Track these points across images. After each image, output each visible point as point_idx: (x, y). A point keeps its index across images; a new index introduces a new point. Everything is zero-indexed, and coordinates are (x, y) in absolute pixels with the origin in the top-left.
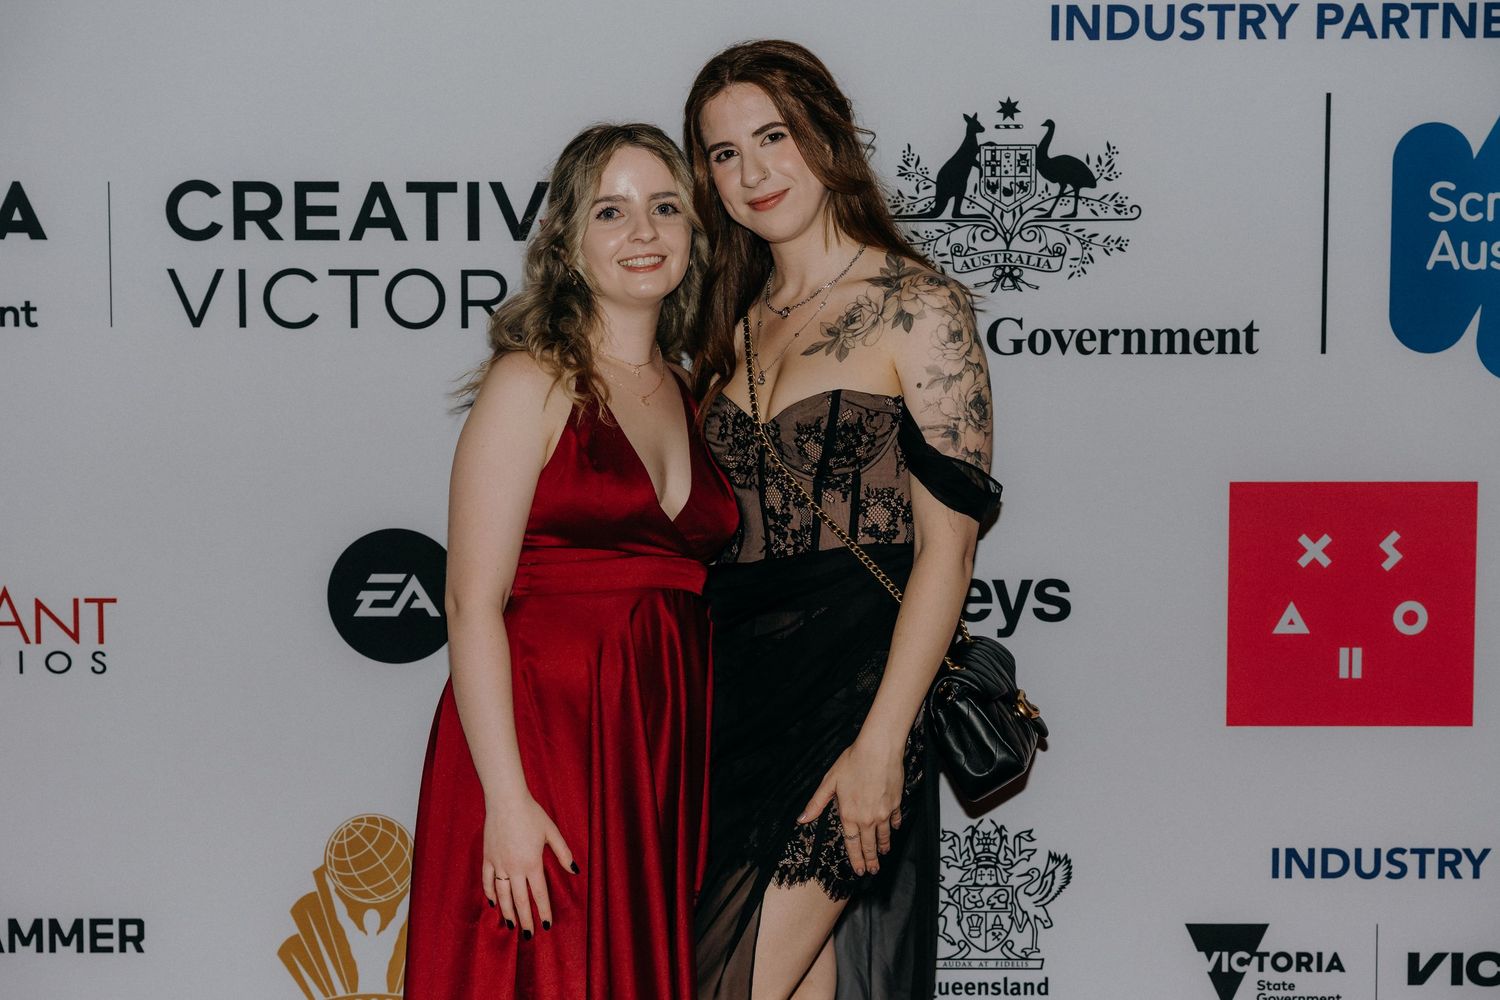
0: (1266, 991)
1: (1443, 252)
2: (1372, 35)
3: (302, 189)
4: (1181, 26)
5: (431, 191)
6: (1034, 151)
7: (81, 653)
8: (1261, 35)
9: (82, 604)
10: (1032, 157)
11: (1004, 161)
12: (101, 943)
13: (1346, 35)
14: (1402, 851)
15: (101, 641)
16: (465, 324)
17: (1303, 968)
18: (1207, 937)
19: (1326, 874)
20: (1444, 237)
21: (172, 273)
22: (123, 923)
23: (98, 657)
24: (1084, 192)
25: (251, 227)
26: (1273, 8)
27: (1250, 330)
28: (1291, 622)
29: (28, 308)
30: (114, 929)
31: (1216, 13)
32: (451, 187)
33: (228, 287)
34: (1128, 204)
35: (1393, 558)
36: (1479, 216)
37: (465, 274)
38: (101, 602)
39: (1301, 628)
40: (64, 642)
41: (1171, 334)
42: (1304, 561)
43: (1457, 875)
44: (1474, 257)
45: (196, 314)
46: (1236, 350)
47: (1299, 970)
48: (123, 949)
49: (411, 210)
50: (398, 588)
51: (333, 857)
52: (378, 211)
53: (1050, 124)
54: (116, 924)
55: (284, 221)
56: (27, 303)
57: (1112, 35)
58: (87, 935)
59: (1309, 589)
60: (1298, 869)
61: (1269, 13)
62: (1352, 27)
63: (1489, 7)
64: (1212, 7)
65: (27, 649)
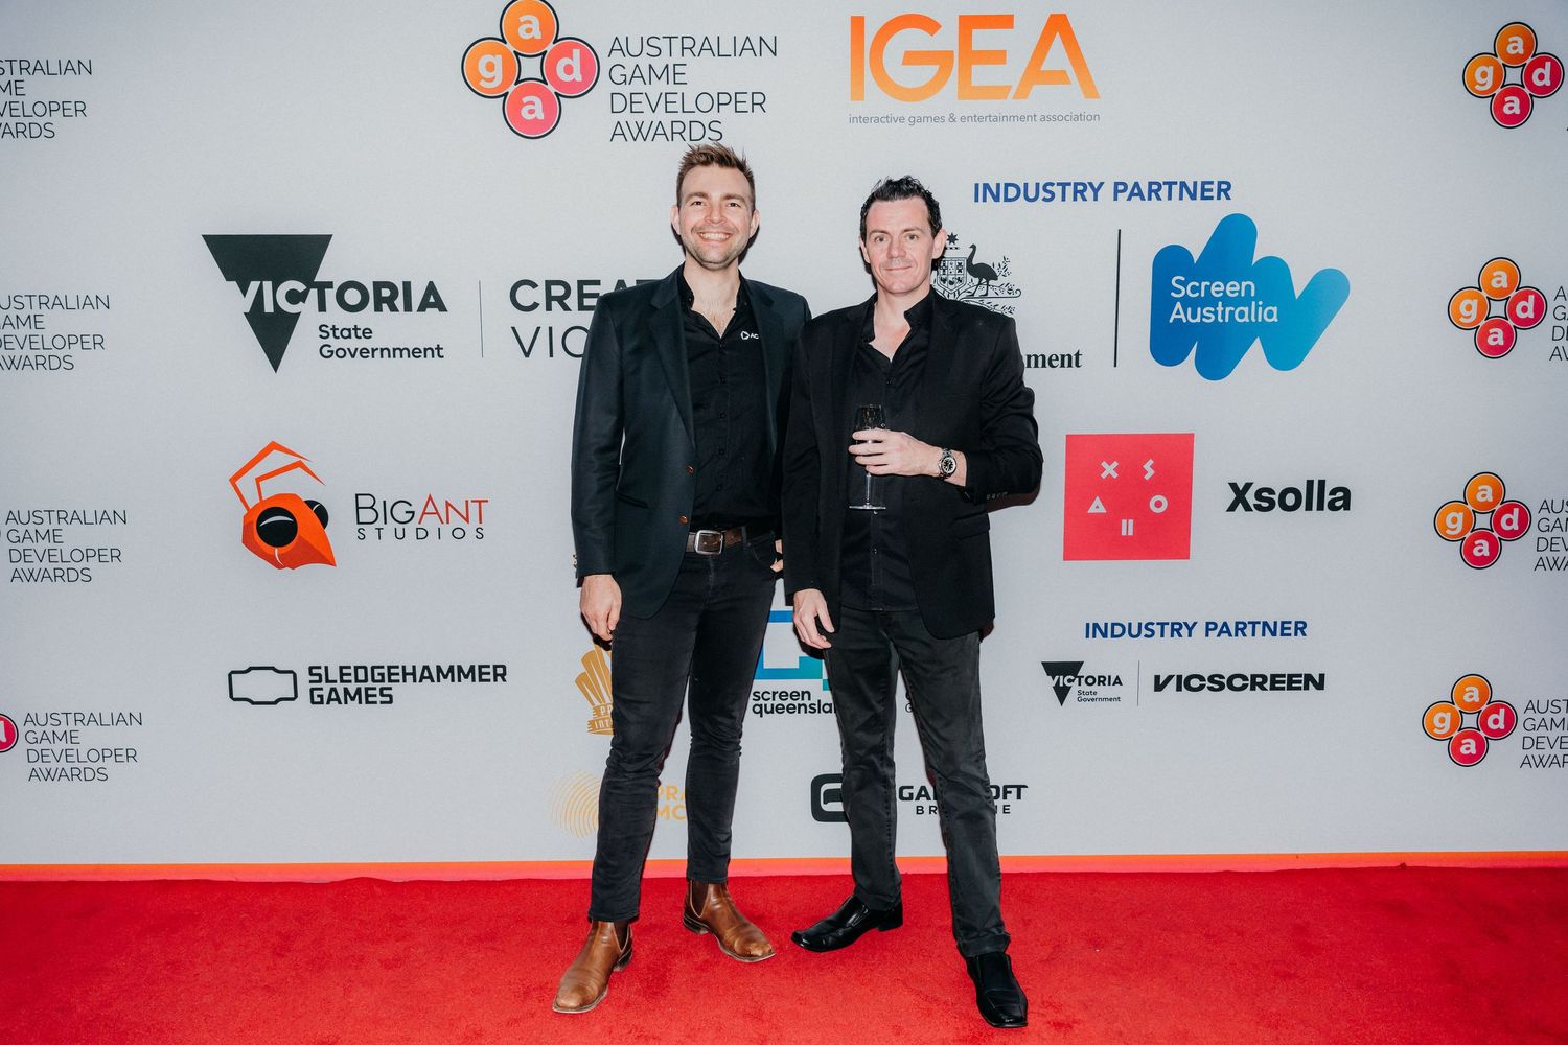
0: (1082, 695)
1: (1178, 313)
2: (1143, 199)
3: (581, 284)
4: (1042, 194)
6: (965, 261)
7: (470, 528)
8: (1084, 199)
9: (470, 503)
10: (964, 264)
11: (950, 267)
12: (484, 677)
13: (1129, 199)
14: (1152, 624)
15: (481, 522)
17: (1101, 684)
18: (1052, 669)
19: (1113, 636)
20: (1178, 305)
21: (513, 329)
22: (495, 667)
23: (479, 530)
24: (991, 282)
25: (555, 304)
26: (1091, 184)
27: (1077, 355)
28: (1097, 507)
30: (491, 670)
31: (1061, 187)
33: (543, 334)
34: (1014, 289)
35: (1150, 474)
36: (1197, 294)
38: (480, 502)
39: (1102, 510)
40: (462, 523)
41: (1036, 357)
42: (1104, 475)
43: (1180, 636)
44: (1194, 316)
45: (527, 351)
46: (1070, 365)
47: (1099, 685)
48: (495, 680)
53: (974, 247)
54: (492, 667)
55: (572, 301)
57: (1007, 199)
58: (477, 673)
59: (1106, 489)
60: (1100, 634)
61: (1089, 187)
62: (1132, 194)
63: (1204, 183)
64: (1059, 184)
65: (442, 527)
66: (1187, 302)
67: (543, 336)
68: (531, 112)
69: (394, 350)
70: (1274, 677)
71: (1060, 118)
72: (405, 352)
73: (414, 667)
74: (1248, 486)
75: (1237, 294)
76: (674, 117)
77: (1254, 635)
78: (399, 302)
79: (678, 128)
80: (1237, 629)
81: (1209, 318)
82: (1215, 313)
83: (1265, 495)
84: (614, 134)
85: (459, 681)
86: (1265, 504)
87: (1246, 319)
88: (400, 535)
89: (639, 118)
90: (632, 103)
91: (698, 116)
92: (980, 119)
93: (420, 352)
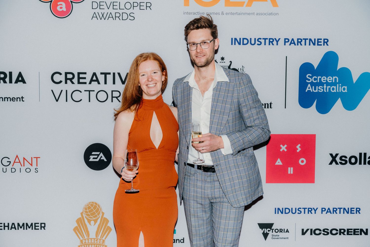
0: (273, 237)
1: (309, 88)
2: (295, 45)
3: (79, 74)
4: (257, 42)
5: (106, 74)
6: (228, 67)
7: (33, 168)
8: (273, 44)
9: (33, 158)
12: (36, 228)
13: (290, 45)
14: (301, 208)
15: (37, 166)
16: (112, 101)
17: (281, 232)
18: (262, 226)
19: (285, 213)
20: (309, 85)
21: (52, 91)
22: (41, 224)
23: (36, 169)
25: (68, 81)
26: (275, 39)
27: (271, 104)
28: (279, 162)
29: (22, 98)
30: (39, 225)
31: (264, 40)
32: (109, 74)
35: (299, 149)
36: (316, 81)
37: (112, 91)
38: (37, 158)
39: (281, 163)
40: (29, 166)
42: (281, 150)
43: (311, 213)
44: (315, 89)
45: (57, 99)
46: (268, 108)
47: (280, 232)
48: (41, 229)
49: (101, 78)
50: (98, 155)
51: (85, 210)
52: (94, 78)
53: (231, 62)
55: (75, 80)
56: (22, 97)
57: (243, 44)
58: (34, 226)
59: (282, 156)
60: (280, 212)
61: (275, 40)
62: (291, 43)
63: (318, 39)
64: (263, 39)
65: (22, 168)
66: (312, 84)
67: (64, 94)
68: (61, 8)
69: (5, 98)
70: (348, 230)
71: (264, 14)
72: (9, 99)
73: (8, 224)
74: (337, 155)
75: (331, 81)
76: (116, 11)
77: (340, 213)
78: (7, 80)
79: (118, 15)
80: (333, 211)
81: (321, 90)
82: (323, 88)
83: (343, 158)
84: (93, 17)
85: (27, 229)
86: (344, 162)
87: (335, 91)
88: (5, 171)
89: (103, 11)
90: (100, 5)
91: (125, 11)
92: (233, 14)
93: (15, 99)
